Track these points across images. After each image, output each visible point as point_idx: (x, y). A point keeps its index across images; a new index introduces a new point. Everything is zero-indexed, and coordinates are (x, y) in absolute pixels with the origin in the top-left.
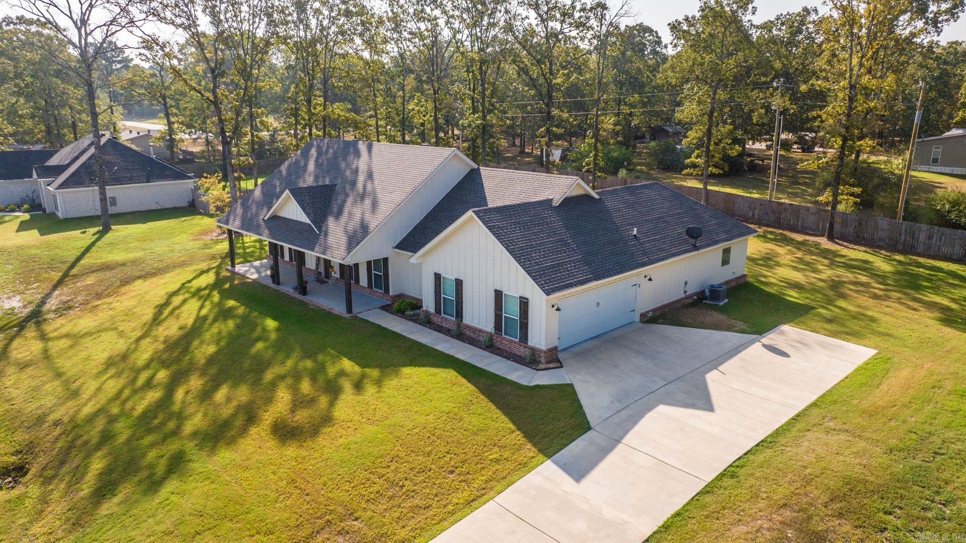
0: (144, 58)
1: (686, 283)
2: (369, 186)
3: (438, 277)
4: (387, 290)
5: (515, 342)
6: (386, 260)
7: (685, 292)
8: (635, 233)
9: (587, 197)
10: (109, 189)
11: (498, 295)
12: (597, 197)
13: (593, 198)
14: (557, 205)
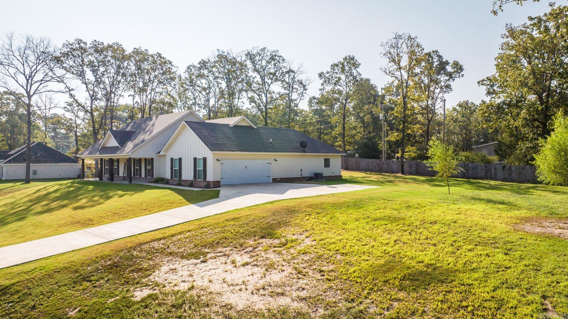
0: (67, 110)
1: (301, 170)
2: (151, 128)
3: (172, 159)
4: (152, 176)
5: (201, 181)
6: (152, 159)
7: (302, 175)
8: (271, 141)
9: (251, 127)
10: (32, 165)
11: (195, 159)
12: (255, 128)
13: (254, 128)
14: (232, 126)
